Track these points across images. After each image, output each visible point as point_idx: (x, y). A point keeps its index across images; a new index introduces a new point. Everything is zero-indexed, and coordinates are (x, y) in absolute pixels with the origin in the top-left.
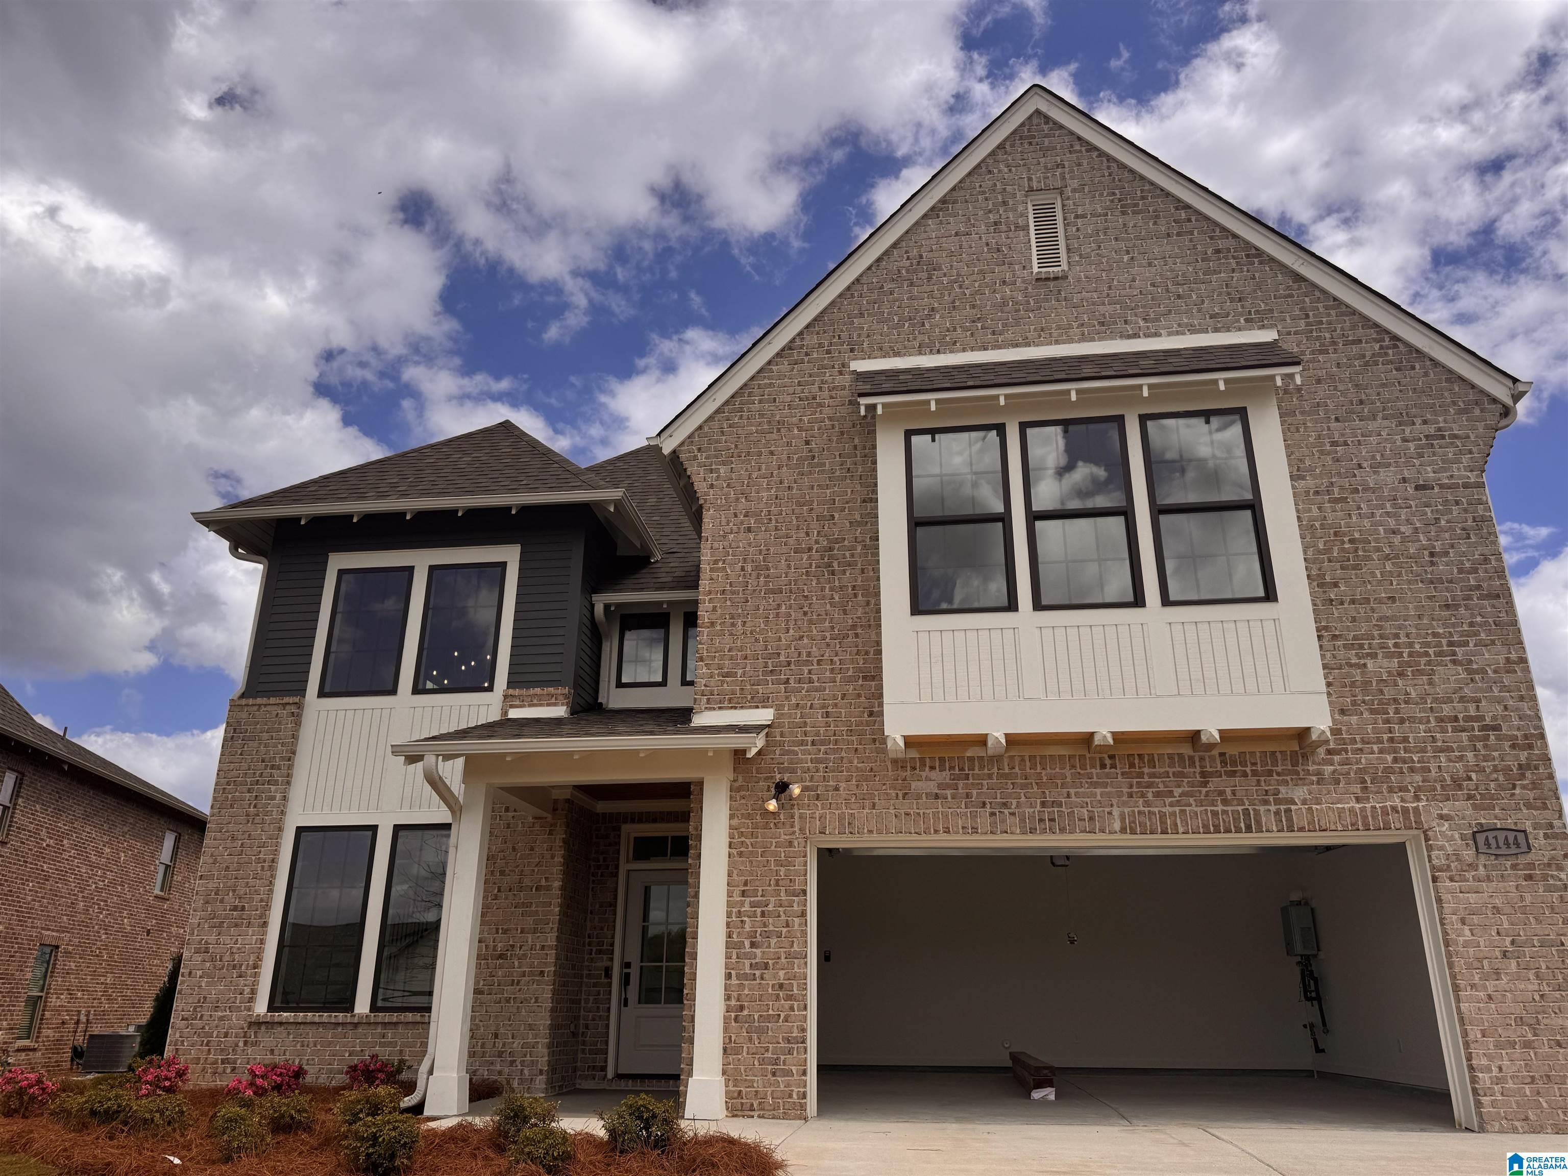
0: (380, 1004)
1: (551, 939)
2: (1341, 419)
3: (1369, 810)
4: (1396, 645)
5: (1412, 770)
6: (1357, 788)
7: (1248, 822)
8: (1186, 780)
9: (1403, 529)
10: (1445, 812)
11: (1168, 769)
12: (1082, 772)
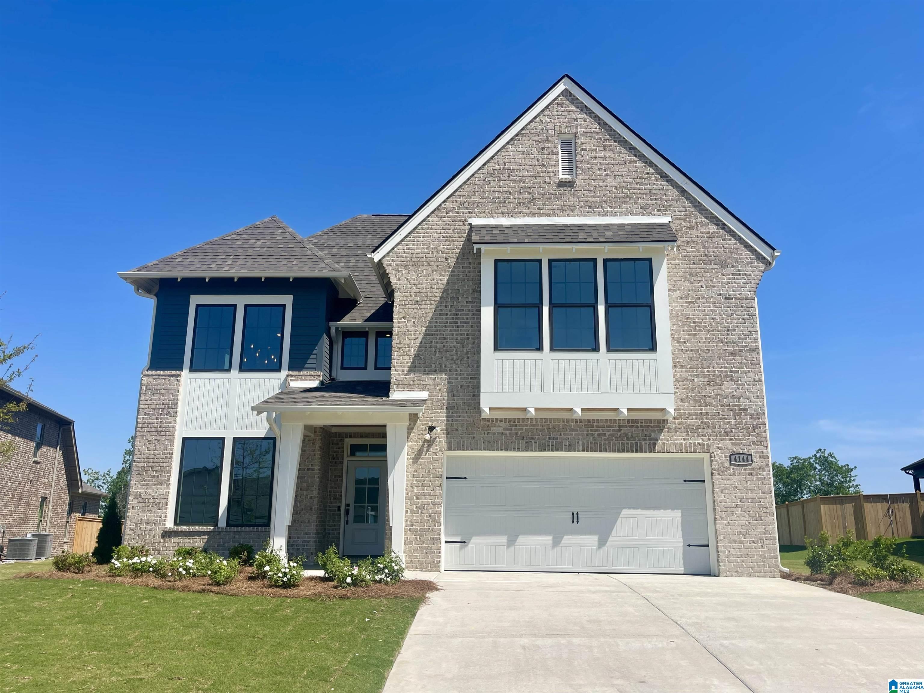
0: (230, 522)
1: (315, 493)
2: (695, 263)
3: (688, 444)
4: (708, 371)
5: (708, 427)
6: (684, 434)
7: (637, 448)
8: (612, 429)
9: (717, 318)
10: (720, 445)
11: (604, 424)
12: (567, 424)
